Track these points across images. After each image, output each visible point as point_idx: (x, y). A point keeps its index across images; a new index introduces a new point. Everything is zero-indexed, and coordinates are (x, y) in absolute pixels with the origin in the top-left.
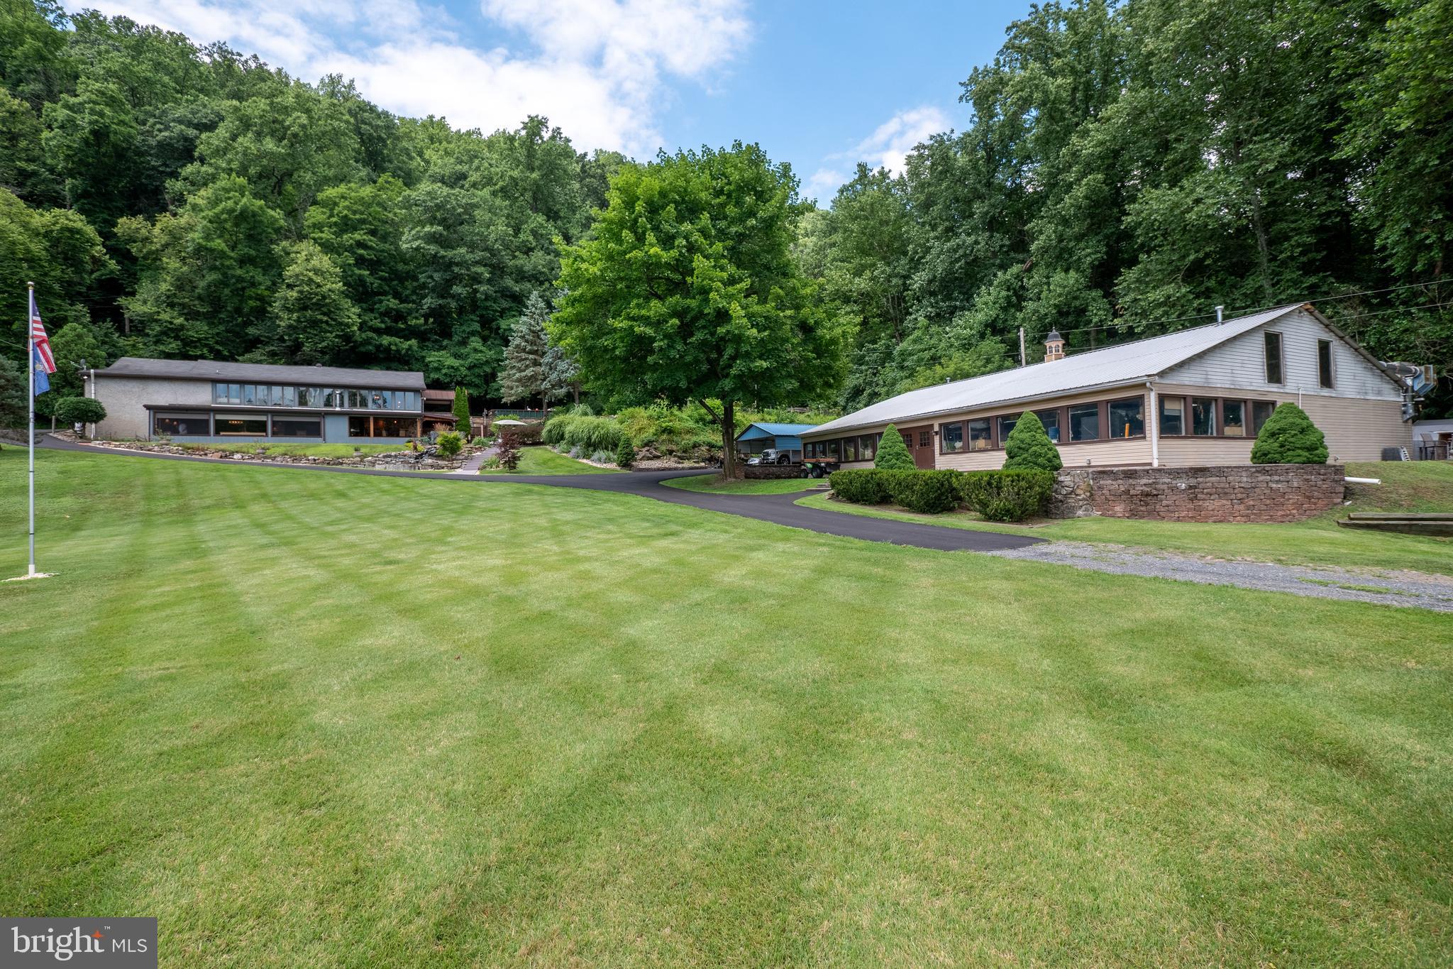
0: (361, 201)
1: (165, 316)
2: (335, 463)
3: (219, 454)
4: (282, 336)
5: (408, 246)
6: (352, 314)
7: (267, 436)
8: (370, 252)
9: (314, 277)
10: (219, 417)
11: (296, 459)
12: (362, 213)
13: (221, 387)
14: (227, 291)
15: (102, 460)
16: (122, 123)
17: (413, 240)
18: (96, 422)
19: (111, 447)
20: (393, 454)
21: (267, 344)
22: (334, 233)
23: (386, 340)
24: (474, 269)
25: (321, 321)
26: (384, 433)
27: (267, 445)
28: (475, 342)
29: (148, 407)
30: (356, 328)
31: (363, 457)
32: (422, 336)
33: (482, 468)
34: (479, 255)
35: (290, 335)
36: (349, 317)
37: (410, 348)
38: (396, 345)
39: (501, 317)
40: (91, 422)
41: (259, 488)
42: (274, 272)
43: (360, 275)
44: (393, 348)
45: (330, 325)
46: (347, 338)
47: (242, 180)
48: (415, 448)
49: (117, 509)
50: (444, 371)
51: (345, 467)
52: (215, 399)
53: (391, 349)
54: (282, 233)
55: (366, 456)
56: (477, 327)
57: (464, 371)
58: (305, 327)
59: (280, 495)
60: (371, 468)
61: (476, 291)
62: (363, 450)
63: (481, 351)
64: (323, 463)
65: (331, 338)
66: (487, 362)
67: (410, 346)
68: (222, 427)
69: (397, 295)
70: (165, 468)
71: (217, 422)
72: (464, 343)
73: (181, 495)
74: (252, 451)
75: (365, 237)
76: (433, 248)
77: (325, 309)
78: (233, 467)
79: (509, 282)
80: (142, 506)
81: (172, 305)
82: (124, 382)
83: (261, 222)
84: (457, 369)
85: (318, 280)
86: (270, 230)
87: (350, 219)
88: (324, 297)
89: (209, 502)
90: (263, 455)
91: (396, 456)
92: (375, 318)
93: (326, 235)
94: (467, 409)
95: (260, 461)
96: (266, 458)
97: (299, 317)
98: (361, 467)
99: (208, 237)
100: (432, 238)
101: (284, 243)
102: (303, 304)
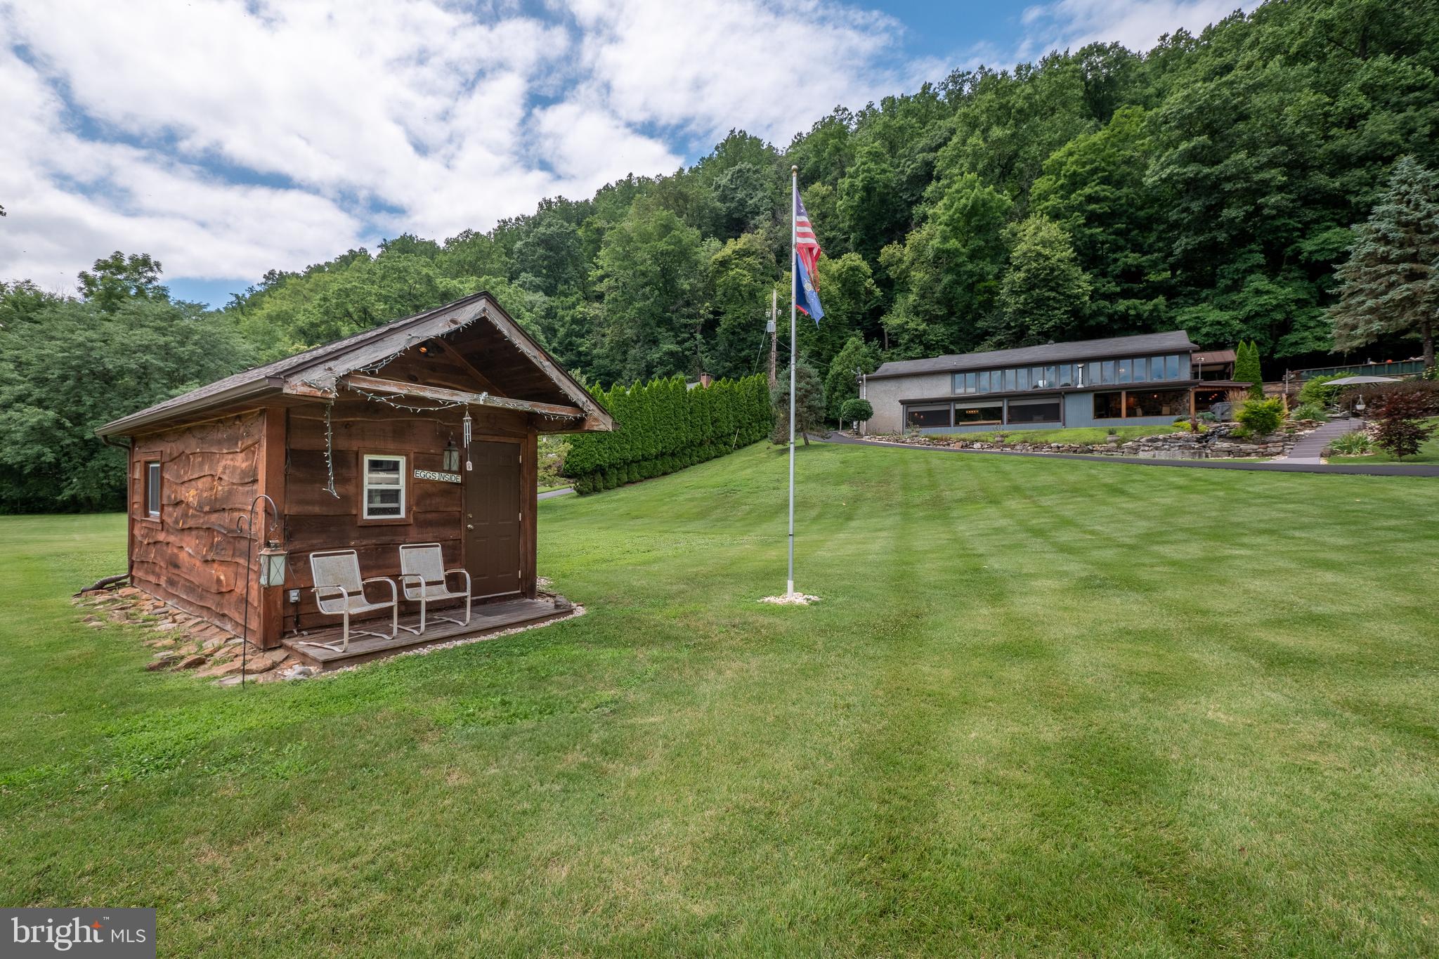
0: (1094, 149)
1: (912, 325)
2: (1085, 449)
3: (961, 444)
4: (1008, 324)
5: (1156, 178)
6: (1083, 282)
7: (1002, 423)
8: (1103, 205)
9: (1042, 251)
10: (960, 406)
11: (1037, 446)
12: (1093, 162)
13: (959, 377)
14: (959, 290)
15: (870, 451)
16: (884, 171)
17: (1162, 169)
18: (866, 420)
19: (876, 441)
20: (1161, 437)
21: (992, 334)
22: (1062, 197)
23: (1122, 305)
24: (1257, 177)
25: (1049, 298)
26: (1139, 411)
27: (1006, 432)
28: (1259, 281)
29: (902, 402)
30: (1087, 298)
31: (1120, 443)
32: (1170, 292)
33: (1330, 454)
34: (1267, 153)
35: (1016, 320)
36: (1079, 287)
37: (1156, 308)
38: (1135, 308)
39: (1303, 236)
40: (863, 420)
41: (1009, 480)
42: (1001, 259)
43: (1092, 235)
44: (1132, 312)
45: (1059, 301)
46: (1075, 313)
47: (973, 175)
48: (1195, 428)
49: (880, 499)
50: (1204, 330)
51: (1096, 455)
52: (953, 388)
53: (1129, 315)
54: (1009, 215)
55: (1124, 440)
56: (1259, 258)
57: (1237, 325)
58: (1032, 308)
59: (1035, 489)
60: (1132, 457)
61: (1259, 208)
62: (1121, 434)
63: (1268, 292)
64: (1068, 451)
65: (1060, 315)
66: (1278, 306)
67: (1156, 306)
68: (963, 416)
69: (1137, 248)
70: (916, 458)
71: (957, 411)
72: (1236, 286)
73: (933, 486)
74: (991, 439)
75: (1098, 188)
76: (1191, 170)
77: (1052, 284)
78: (977, 457)
79: (1319, 179)
80: (899, 497)
81: (917, 314)
82: (885, 382)
83: (991, 208)
84: (1227, 324)
85: (1047, 252)
86: (998, 214)
87: (1080, 174)
88: (1052, 270)
89: (960, 494)
90: (1001, 444)
91: (1165, 440)
92: (1109, 283)
93: (1054, 201)
94: (1258, 372)
95: (999, 450)
96: (1005, 446)
97: (1026, 299)
98: (1117, 455)
99: (945, 239)
100: (1192, 157)
101: (1012, 225)
102: (1031, 284)
